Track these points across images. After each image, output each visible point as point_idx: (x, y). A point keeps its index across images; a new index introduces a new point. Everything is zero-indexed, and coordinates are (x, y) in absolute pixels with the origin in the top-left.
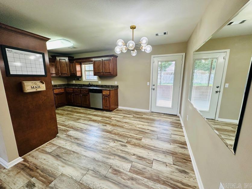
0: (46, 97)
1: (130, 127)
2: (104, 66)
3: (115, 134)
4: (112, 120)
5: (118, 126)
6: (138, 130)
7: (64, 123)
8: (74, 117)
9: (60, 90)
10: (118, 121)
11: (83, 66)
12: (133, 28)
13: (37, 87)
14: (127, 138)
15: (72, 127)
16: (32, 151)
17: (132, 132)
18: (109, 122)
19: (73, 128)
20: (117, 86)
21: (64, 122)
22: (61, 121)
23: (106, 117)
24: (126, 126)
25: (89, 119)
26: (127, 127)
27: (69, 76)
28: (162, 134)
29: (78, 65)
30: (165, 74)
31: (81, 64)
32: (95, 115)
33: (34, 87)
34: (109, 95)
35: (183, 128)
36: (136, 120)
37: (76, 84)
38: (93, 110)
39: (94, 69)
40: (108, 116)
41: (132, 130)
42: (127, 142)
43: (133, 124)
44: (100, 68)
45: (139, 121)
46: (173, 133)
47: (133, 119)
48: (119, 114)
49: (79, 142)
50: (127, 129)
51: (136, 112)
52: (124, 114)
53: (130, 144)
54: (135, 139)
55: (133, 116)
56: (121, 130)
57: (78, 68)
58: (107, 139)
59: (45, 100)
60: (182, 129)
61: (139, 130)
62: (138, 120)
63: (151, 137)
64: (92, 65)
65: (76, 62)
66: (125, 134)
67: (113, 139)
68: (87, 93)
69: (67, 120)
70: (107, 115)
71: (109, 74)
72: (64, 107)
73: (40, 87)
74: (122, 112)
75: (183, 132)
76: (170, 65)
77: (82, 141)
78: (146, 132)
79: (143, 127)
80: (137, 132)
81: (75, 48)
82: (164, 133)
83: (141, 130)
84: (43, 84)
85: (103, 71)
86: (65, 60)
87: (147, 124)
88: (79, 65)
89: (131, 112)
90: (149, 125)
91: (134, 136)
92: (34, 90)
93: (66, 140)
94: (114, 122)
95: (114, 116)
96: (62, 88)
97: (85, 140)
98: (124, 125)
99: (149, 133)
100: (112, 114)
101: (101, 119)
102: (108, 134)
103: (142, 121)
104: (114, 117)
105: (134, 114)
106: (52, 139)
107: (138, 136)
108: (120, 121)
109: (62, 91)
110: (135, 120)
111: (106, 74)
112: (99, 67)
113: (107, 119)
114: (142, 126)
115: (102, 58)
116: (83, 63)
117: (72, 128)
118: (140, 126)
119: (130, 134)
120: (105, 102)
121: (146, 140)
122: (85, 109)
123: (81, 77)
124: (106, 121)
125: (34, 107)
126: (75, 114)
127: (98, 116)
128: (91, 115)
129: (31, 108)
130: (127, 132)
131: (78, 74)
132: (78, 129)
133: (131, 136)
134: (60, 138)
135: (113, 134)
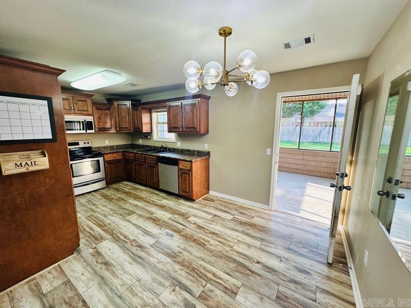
0: (53, 180)
1: (220, 248)
2: (184, 115)
3: (181, 264)
4: (189, 222)
5: (195, 240)
6: (235, 261)
7: (104, 219)
8: (127, 206)
9: (115, 155)
10: (200, 227)
11: (154, 115)
12: (225, 33)
13: (30, 164)
14: (204, 283)
15: (112, 230)
16: (19, 284)
17: (221, 262)
18: (181, 227)
19: (112, 235)
20: (208, 154)
21: (105, 216)
22: (102, 214)
23: (179, 214)
24: (213, 242)
25: (148, 215)
26: (212, 248)
27: (132, 131)
28: (292, 286)
29: (145, 113)
30: (312, 125)
31: (150, 111)
32: (162, 207)
33: (21, 164)
34: (189, 171)
35: (350, 271)
36: (237, 228)
37: (143, 145)
38: (163, 195)
39: (168, 121)
40: (184, 212)
41: (221, 257)
42: (200, 297)
43: (229, 239)
44: (177, 120)
45: (243, 233)
46: (322, 287)
47: (230, 224)
48: (207, 210)
49: (106, 274)
50: (211, 251)
51: (241, 207)
52: (217, 209)
53: (208, 303)
54: (222, 289)
55: (232, 217)
56: (199, 255)
57: (145, 118)
58: (162, 276)
59: (51, 186)
60: (348, 274)
61: (238, 259)
62: (240, 228)
63: (262, 290)
64: (166, 113)
65: (142, 109)
66: (204, 268)
67: (174, 279)
68: (155, 163)
69: (111, 212)
70: (183, 207)
71: (193, 130)
72: (120, 184)
73: (36, 164)
74: (212, 204)
75: (350, 287)
76: (322, 107)
77: (114, 274)
78: (253, 269)
79: (248, 252)
80: (232, 265)
81: (135, 85)
82: (295, 282)
83: (242, 260)
84: (45, 156)
85: (182, 124)
86: (126, 105)
87: (257, 243)
88: (148, 113)
89: (231, 206)
90: (263, 247)
91: (221, 279)
92: (23, 170)
93: (89, 264)
94: (190, 230)
95: (195, 212)
96: (119, 152)
97: (120, 272)
98: (209, 239)
99: (259, 275)
100: (192, 207)
101: (170, 219)
102: (169, 260)
103: (248, 235)
104: (194, 216)
105: (235, 212)
106: (65, 258)
107: (232, 281)
108: (202, 227)
109: (118, 156)
110: (234, 230)
111: (187, 130)
112: (175, 117)
113: (180, 220)
114: (245, 247)
115: (182, 101)
116: (153, 111)
117: (111, 233)
118: (241, 248)
119: (214, 270)
120: (183, 182)
121: (246, 298)
122: (151, 190)
123: (150, 133)
124: (176, 224)
125: (25, 201)
126: (130, 201)
127: (166, 210)
128: (156, 205)
129: (19, 202)
130: (209, 263)
131: (146, 129)
132: (119, 238)
133: (214, 275)
134: (81, 256)
135: (179, 263)
